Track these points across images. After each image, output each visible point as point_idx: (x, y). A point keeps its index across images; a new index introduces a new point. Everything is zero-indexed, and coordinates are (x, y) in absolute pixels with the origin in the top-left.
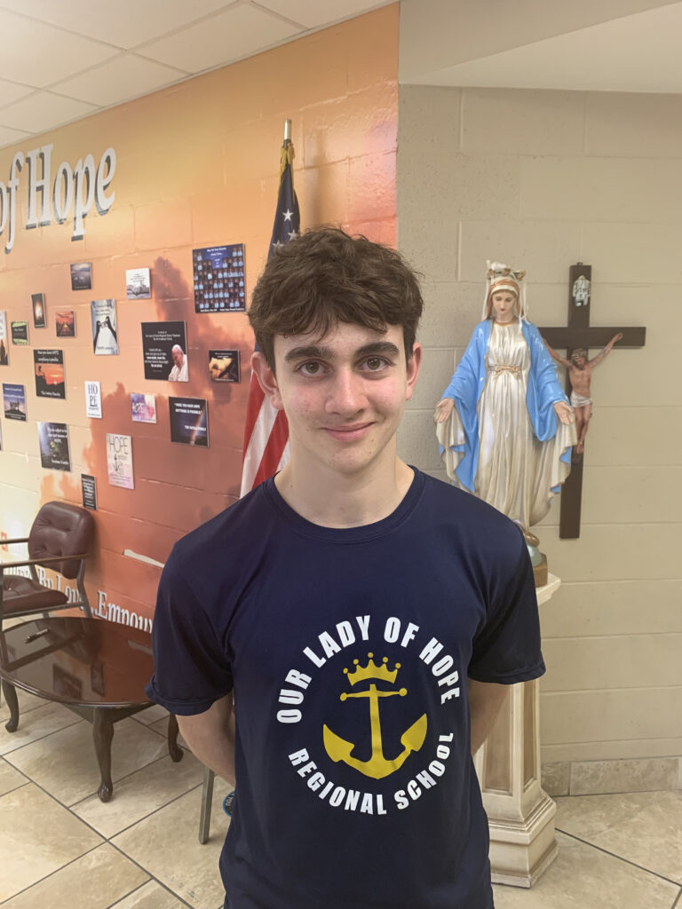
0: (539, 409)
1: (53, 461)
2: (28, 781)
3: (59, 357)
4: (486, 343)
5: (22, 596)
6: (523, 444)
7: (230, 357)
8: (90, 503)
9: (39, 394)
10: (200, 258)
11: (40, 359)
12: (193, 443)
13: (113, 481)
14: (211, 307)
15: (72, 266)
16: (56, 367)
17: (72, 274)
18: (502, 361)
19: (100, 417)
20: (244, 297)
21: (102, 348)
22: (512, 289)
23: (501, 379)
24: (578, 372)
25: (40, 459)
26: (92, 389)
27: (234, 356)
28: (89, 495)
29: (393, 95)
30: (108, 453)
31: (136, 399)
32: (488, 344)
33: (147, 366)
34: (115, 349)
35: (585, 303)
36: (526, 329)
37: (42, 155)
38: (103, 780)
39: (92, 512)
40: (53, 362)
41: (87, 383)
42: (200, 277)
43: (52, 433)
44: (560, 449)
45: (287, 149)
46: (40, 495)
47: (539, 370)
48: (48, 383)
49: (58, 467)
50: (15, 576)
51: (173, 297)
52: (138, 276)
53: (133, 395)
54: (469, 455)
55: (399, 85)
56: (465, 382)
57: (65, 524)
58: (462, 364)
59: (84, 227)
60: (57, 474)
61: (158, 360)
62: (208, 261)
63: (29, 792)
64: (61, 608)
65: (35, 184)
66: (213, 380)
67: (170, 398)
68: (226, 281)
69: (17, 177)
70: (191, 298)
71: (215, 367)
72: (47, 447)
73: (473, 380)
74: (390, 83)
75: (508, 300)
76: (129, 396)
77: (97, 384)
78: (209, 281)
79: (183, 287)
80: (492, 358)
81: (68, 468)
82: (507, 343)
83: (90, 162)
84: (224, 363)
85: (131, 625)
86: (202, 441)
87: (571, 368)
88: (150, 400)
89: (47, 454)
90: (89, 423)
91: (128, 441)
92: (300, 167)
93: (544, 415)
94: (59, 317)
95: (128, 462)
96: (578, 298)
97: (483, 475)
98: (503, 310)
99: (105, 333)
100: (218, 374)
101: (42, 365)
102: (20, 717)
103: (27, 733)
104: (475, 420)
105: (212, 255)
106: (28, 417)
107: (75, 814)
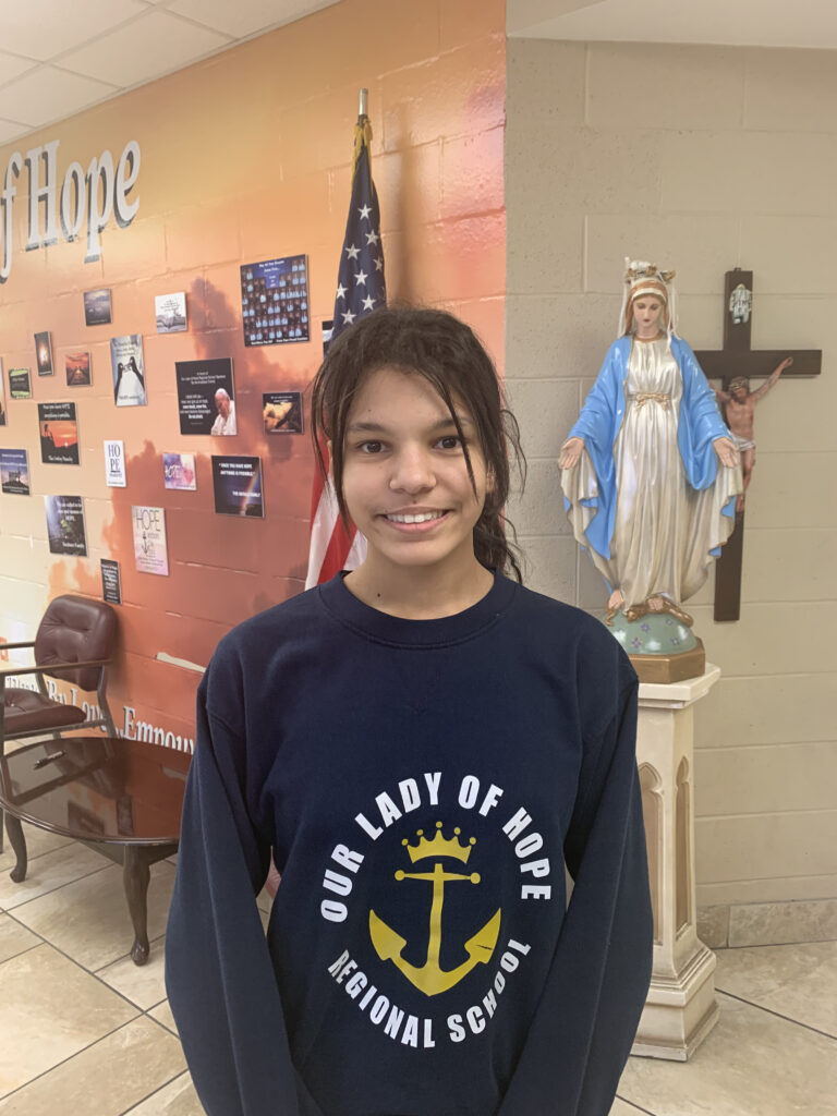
0: (694, 448)
1: (65, 545)
2: (40, 941)
3: (70, 412)
4: (624, 365)
5: (28, 712)
6: (674, 495)
7: (290, 401)
8: (112, 596)
9: (45, 460)
10: (250, 276)
11: (46, 416)
12: (243, 513)
13: (141, 567)
14: (265, 337)
15: (85, 294)
16: (67, 425)
17: (86, 305)
18: (646, 387)
19: (124, 485)
20: (307, 323)
21: (126, 397)
22: (659, 292)
23: (645, 410)
24: (737, 407)
25: (47, 542)
26: (113, 450)
27: (295, 398)
28: (111, 586)
29: (499, 52)
30: (135, 530)
31: (169, 461)
32: (628, 367)
33: (184, 419)
34: (142, 398)
35: (746, 319)
36: (676, 347)
37: (45, 156)
38: (137, 937)
39: (115, 606)
40: (63, 419)
41: (107, 443)
42: (250, 300)
43: (62, 509)
44: (720, 500)
45: (363, 126)
46: (49, 587)
47: (693, 398)
48: (57, 445)
49: (71, 551)
50: (19, 689)
51: (215, 328)
52: (171, 303)
53: (165, 456)
54: (603, 511)
55: (507, 39)
56: (598, 416)
57: (80, 622)
58: (595, 393)
59: (101, 245)
60: (70, 561)
61: (198, 409)
62: (260, 280)
63: (43, 955)
64: (77, 728)
65: (37, 192)
66: (268, 432)
67: (213, 457)
68: (284, 304)
69: (13, 185)
70: (239, 327)
71: (271, 415)
72: (57, 526)
73: (608, 414)
74: (495, 36)
75: (653, 308)
76: (161, 456)
77: (120, 443)
78: (261, 304)
79: (229, 314)
80: (633, 383)
81: (83, 553)
82: (651, 365)
83: (106, 160)
84: (281, 409)
85: (167, 745)
86: (256, 510)
87: (729, 402)
88: (187, 460)
89: (57, 535)
90: (109, 494)
91: (160, 513)
92: (378, 153)
93: (699, 456)
94: (70, 361)
95: (162, 540)
96: (736, 313)
97: (622, 535)
98: (647, 320)
99: (129, 378)
100: (275, 424)
101: (49, 423)
102: (29, 863)
103: (38, 883)
104: (611, 466)
105: (266, 271)
106: (32, 490)
107: (102, 981)
